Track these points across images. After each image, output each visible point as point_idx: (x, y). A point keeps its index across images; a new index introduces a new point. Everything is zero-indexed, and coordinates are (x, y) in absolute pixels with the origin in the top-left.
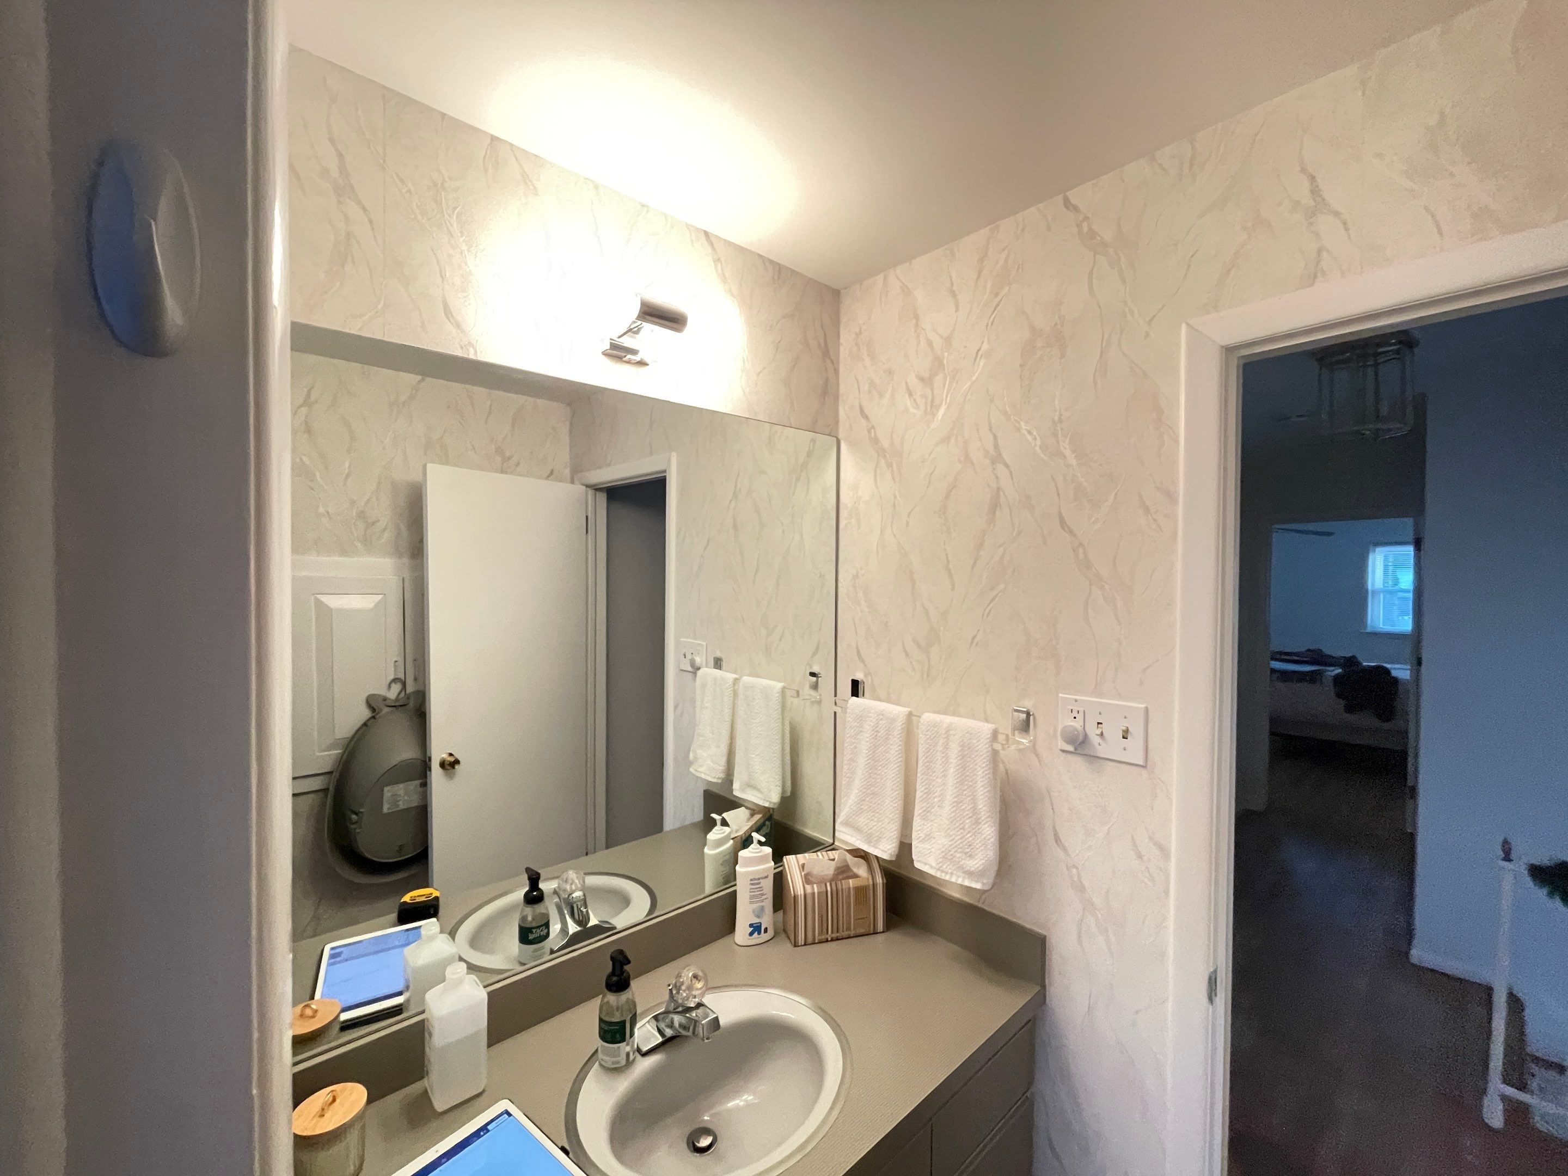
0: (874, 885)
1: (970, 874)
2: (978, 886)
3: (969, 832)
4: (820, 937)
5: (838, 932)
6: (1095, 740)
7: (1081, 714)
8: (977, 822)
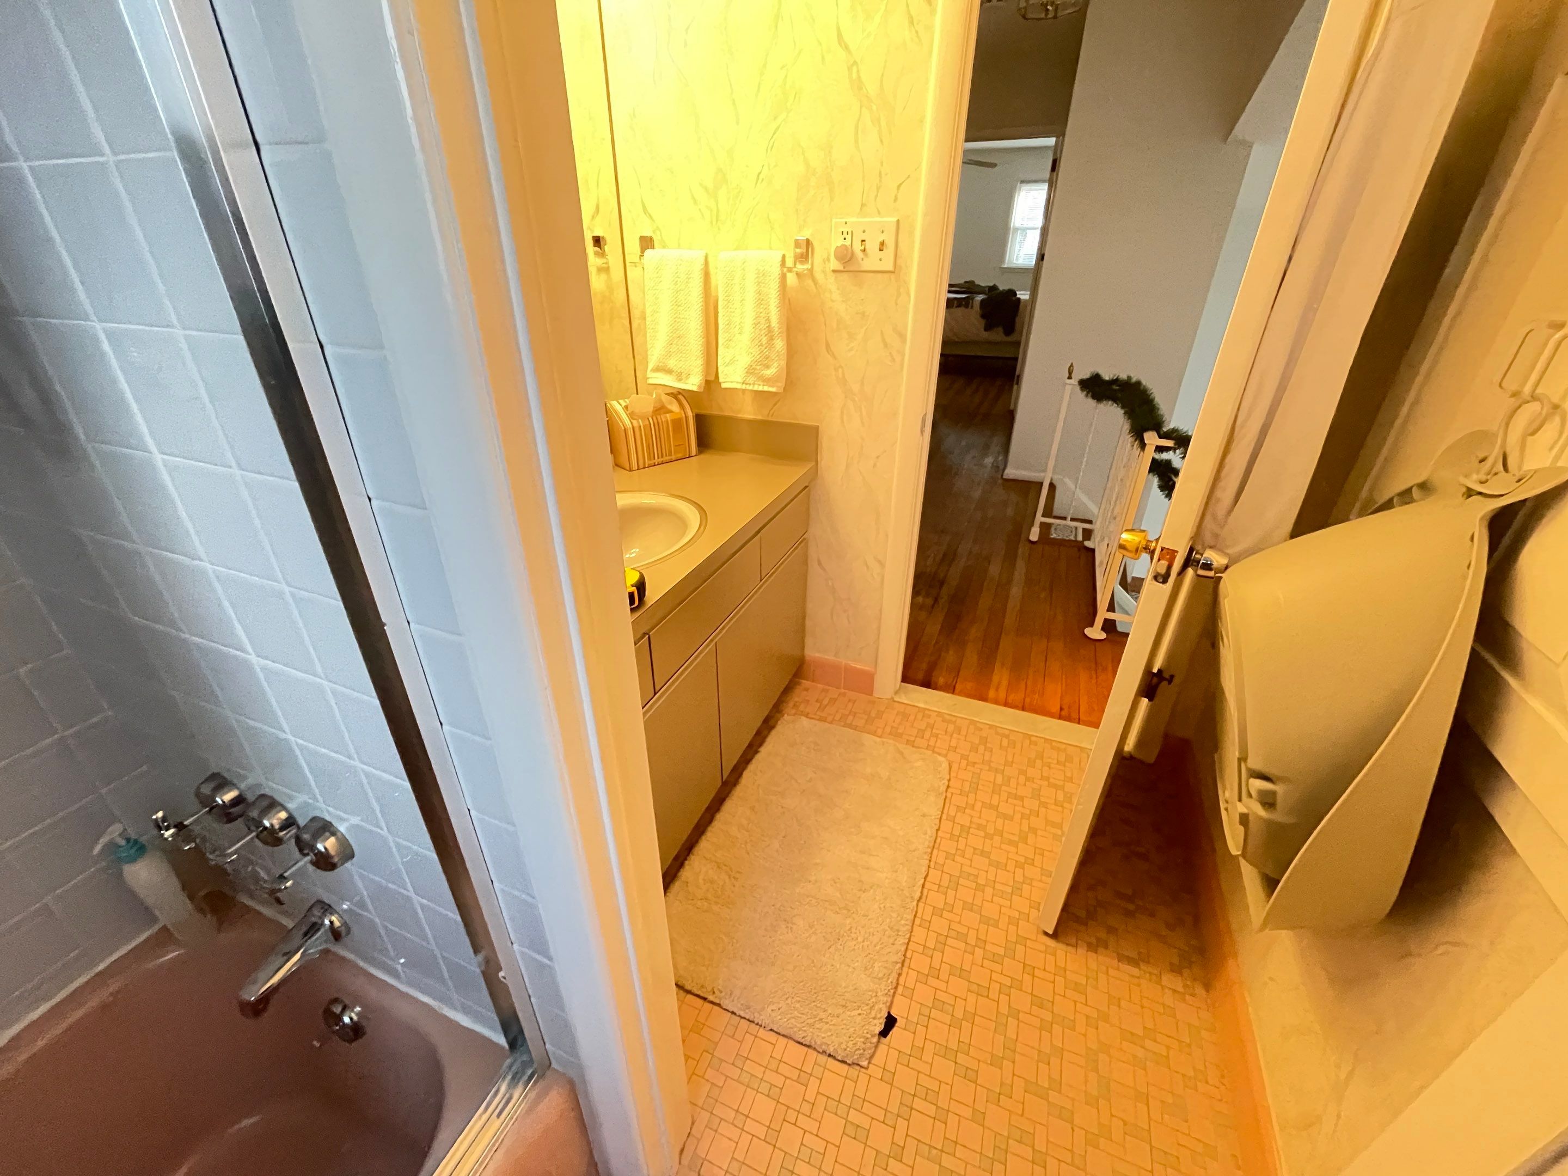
0: (686, 417)
1: (767, 381)
2: (773, 390)
3: (766, 348)
4: (650, 462)
5: (662, 457)
6: (860, 255)
7: (850, 233)
8: (771, 339)
